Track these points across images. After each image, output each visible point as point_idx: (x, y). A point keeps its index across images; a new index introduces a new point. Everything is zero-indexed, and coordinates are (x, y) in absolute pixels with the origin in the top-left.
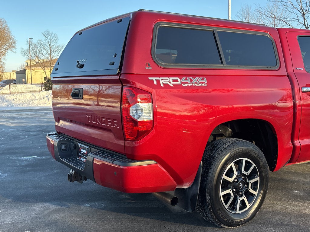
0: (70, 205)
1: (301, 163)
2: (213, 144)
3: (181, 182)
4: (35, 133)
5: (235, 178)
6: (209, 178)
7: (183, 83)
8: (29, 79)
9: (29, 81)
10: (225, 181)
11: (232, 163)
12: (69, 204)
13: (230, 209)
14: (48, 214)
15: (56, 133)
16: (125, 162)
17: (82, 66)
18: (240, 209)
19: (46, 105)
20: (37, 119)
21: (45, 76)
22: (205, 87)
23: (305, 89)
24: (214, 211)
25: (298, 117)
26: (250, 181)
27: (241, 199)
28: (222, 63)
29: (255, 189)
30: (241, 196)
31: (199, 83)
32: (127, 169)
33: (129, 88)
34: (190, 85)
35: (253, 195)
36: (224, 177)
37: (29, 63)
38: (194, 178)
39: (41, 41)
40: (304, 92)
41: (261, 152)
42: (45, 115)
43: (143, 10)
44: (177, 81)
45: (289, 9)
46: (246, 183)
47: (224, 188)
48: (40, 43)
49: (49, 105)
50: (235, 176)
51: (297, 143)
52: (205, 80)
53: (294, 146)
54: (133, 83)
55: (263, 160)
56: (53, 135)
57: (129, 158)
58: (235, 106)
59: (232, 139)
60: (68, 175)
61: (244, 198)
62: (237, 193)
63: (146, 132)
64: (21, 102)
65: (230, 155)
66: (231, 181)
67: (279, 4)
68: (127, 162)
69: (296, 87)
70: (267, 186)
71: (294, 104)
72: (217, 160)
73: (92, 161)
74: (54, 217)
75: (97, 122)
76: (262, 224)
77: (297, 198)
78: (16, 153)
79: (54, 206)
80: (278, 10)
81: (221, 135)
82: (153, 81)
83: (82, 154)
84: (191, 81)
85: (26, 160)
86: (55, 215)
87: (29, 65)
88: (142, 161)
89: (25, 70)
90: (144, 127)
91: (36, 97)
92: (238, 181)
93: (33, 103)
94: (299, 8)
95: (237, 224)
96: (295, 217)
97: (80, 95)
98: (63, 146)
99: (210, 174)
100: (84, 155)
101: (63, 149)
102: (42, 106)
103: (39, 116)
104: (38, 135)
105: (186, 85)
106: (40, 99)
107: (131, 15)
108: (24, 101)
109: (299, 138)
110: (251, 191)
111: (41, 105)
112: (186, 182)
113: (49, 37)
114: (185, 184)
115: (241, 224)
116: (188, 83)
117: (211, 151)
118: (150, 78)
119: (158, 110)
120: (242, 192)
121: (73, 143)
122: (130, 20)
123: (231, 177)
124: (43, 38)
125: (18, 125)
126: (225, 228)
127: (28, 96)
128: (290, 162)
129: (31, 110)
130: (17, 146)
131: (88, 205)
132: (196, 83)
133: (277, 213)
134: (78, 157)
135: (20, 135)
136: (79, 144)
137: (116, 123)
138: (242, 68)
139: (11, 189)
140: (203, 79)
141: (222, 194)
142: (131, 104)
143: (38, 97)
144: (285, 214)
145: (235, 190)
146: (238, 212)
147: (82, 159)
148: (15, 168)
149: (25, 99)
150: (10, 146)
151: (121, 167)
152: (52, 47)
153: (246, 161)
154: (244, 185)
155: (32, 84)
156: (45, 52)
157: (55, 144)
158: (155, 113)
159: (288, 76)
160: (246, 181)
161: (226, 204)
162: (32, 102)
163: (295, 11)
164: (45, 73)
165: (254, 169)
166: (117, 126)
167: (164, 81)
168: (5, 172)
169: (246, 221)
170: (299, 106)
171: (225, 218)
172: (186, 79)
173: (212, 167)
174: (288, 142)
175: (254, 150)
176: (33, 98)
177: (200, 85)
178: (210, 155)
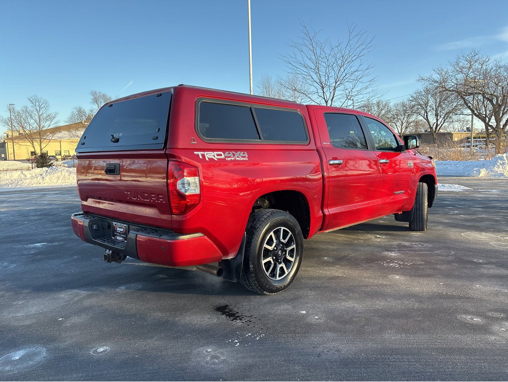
0: (103, 289)
1: (329, 231)
2: (254, 215)
3: (226, 253)
4: (36, 218)
5: (275, 247)
6: (252, 247)
7: (226, 157)
8: (11, 154)
9: (11, 157)
10: (266, 250)
11: (272, 232)
12: (101, 288)
13: (270, 276)
14: (79, 300)
15: (82, 213)
16: (173, 236)
17: (117, 141)
18: (279, 276)
19: (40, 185)
20: (33, 202)
21: (33, 150)
22: (246, 160)
23: (332, 162)
24: (257, 279)
25: (327, 189)
26: (287, 249)
27: (280, 266)
28: (260, 139)
29: (292, 256)
30: (280, 263)
31: (241, 157)
32: (175, 243)
33: (175, 163)
34: (233, 159)
35: (290, 262)
36: (265, 246)
37: (10, 134)
38: (238, 248)
39: (26, 107)
40: (330, 165)
41: (296, 221)
42: (43, 197)
43: (183, 85)
44: (221, 155)
45: (309, 82)
46: (284, 251)
47: (265, 257)
48: (26, 110)
49: (43, 185)
50: (274, 245)
51: (326, 212)
52: (246, 155)
53: (324, 215)
54: (180, 158)
55: (298, 228)
56: (80, 215)
57: (175, 232)
58: (264, 180)
59: (271, 210)
60: (105, 255)
61: (283, 265)
62: (276, 261)
63: (194, 206)
64: (7, 182)
65: (270, 225)
66: (271, 249)
67: (300, 76)
68: (174, 236)
69: (324, 160)
70: (302, 253)
71: (323, 176)
72: (258, 230)
73: (134, 238)
74: (87, 303)
75: (138, 198)
76: (299, 288)
77: (327, 264)
78: (19, 241)
79: (84, 292)
80: (298, 82)
81: (260, 207)
82: (198, 155)
83: (119, 233)
84: (234, 155)
85: (34, 248)
86: (88, 300)
87: (9, 137)
88: (190, 234)
89: (4, 143)
90: (191, 200)
91: (26, 176)
92: (277, 249)
93: (23, 183)
94: (318, 81)
95: (277, 290)
96: (327, 279)
97: (116, 170)
98: (95, 226)
99: (252, 244)
100: (120, 234)
101: (95, 230)
102: (36, 187)
103: (35, 198)
104: (41, 220)
105: (229, 159)
106: (32, 178)
107: (172, 90)
108: (10, 181)
109: (328, 207)
110: (289, 258)
111: (34, 185)
112: (231, 253)
113: (37, 103)
114: (230, 255)
115: (281, 290)
116: (231, 157)
117: (253, 222)
118: (195, 153)
119: (204, 184)
120: (281, 259)
121: (106, 222)
122: (172, 95)
123: (271, 246)
124: (29, 105)
125: (10, 209)
126: (266, 295)
127: (16, 175)
128: (321, 230)
129: (22, 191)
130: (17, 233)
131: (123, 288)
132: (238, 157)
133: (311, 278)
134: (114, 237)
135: (17, 221)
136: (114, 223)
137: (161, 198)
138: (277, 143)
139: (26, 279)
140: (244, 153)
141: (264, 262)
142: (178, 179)
143: (29, 176)
144: (319, 278)
145: (274, 258)
146: (278, 278)
147: (118, 238)
148: (24, 257)
149: (12, 178)
150: (8, 234)
151: (169, 241)
152: (41, 115)
153: (284, 230)
154: (282, 252)
155: (15, 160)
156: (32, 121)
157: (84, 224)
158: (202, 187)
159: (317, 150)
160: (284, 249)
161: (267, 272)
162: (21, 182)
163: (315, 84)
164: (34, 147)
165: (291, 237)
166: (163, 201)
167: (209, 155)
168: (12, 262)
169: (285, 287)
170: (327, 177)
171: (267, 284)
172: (229, 153)
173: (255, 237)
174: (318, 211)
175: (291, 219)
176: (23, 176)
177: (242, 159)
178: (251, 226)
